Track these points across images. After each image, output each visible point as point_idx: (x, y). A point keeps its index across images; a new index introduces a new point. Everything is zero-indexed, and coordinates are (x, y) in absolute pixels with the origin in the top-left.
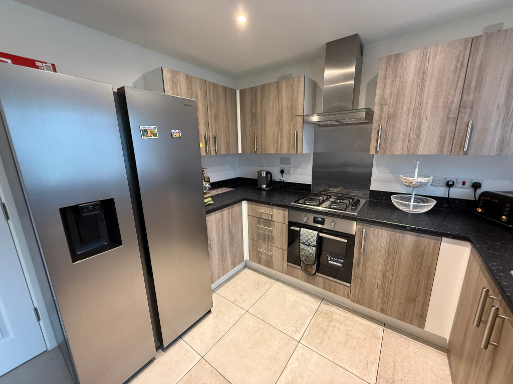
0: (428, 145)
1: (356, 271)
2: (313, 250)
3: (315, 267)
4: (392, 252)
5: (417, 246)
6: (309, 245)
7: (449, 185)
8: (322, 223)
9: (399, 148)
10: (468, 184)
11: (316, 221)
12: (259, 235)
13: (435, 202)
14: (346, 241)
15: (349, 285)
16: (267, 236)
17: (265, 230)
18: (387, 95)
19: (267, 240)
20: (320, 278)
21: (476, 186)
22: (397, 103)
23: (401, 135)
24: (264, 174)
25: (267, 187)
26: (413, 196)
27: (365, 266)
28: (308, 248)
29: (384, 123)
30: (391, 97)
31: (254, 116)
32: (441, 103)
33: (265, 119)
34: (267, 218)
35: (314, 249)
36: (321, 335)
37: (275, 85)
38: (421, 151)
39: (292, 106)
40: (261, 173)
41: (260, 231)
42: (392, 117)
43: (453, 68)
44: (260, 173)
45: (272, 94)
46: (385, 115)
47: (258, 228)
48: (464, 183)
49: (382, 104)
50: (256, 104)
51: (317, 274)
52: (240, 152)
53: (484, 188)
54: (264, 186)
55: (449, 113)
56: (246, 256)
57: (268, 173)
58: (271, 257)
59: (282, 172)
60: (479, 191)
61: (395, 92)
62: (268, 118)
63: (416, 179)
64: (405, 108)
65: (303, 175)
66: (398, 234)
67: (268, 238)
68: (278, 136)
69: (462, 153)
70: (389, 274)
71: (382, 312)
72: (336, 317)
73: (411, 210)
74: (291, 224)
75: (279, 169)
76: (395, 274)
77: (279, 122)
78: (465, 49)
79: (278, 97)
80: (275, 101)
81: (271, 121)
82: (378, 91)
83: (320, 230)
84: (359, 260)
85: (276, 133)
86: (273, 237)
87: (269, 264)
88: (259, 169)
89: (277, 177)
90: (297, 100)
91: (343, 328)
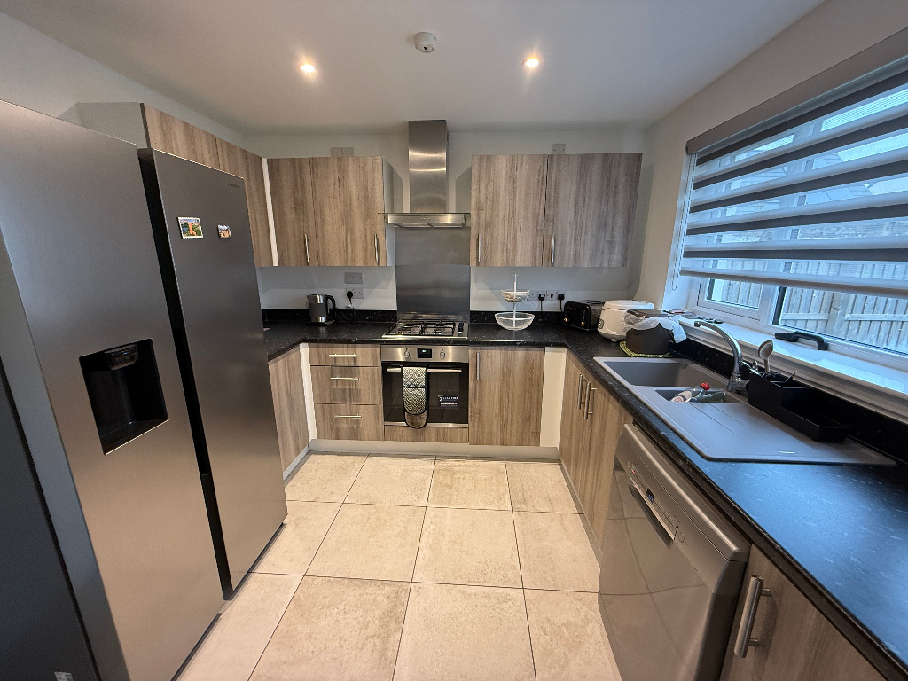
0: (523, 258)
1: (473, 405)
2: (421, 393)
3: (424, 416)
4: (506, 373)
5: (527, 361)
6: (416, 387)
7: (541, 299)
8: (429, 355)
9: (499, 260)
10: (555, 297)
11: (420, 355)
12: (333, 392)
13: (532, 317)
14: (460, 371)
15: (466, 425)
16: (348, 392)
17: (344, 382)
18: (483, 200)
19: (348, 397)
20: (432, 429)
21: (561, 297)
22: (492, 209)
23: (499, 245)
24: (320, 300)
25: (327, 320)
26: (515, 313)
27: (481, 397)
28: (416, 391)
29: (482, 231)
30: (486, 202)
31: (299, 205)
32: (530, 215)
33: (322, 213)
34: (346, 364)
35: (423, 390)
36: (448, 491)
37: (336, 164)
38: (519, 264)
39: (366, 198)
40: (316, 299)
41: (335, 387)
42: (489, 225)
43: (536, 181)
44: (313, 298)
45: (333, 175)
46: (482, 223)
47: (332, 383)
48: (552, 295)
49: (479, 209)
50: (303, 185)
51: (428, 424)
52: (276, 263)
53: (566, 300)
54: (322, 320)
55: (537, 226)
56: (312, 434)
57: (326, 298)
58: (358, 421)
59: (350, 295)
60: (564, 303)
61: (490, 197)
62: (327, 212)
63: (516, 293)
64: (501, 217)
65: (383, 298)
66: (510, 352)
67: (351, 394)
68: (346, 240)
69: (550, 264)
70: (505, 399)
71: (502, 444)
72: (456, 469)
73: (514, 327)
74: (386, 365)
75: (343, 292)
76: (511, 396)
77: (347, 218)
78: (544, 165)
79: (342, 181)
80: (337, 186)
81: (332, 216)
82: (474, 193)
83: (428, 365)
84: (475, 390)
85: (343, 236)
86: (358, 392)
87: (354, 434)
88: (311, 292)
89: (342, 304)
90: (373, 189)
91: (467, 476)
